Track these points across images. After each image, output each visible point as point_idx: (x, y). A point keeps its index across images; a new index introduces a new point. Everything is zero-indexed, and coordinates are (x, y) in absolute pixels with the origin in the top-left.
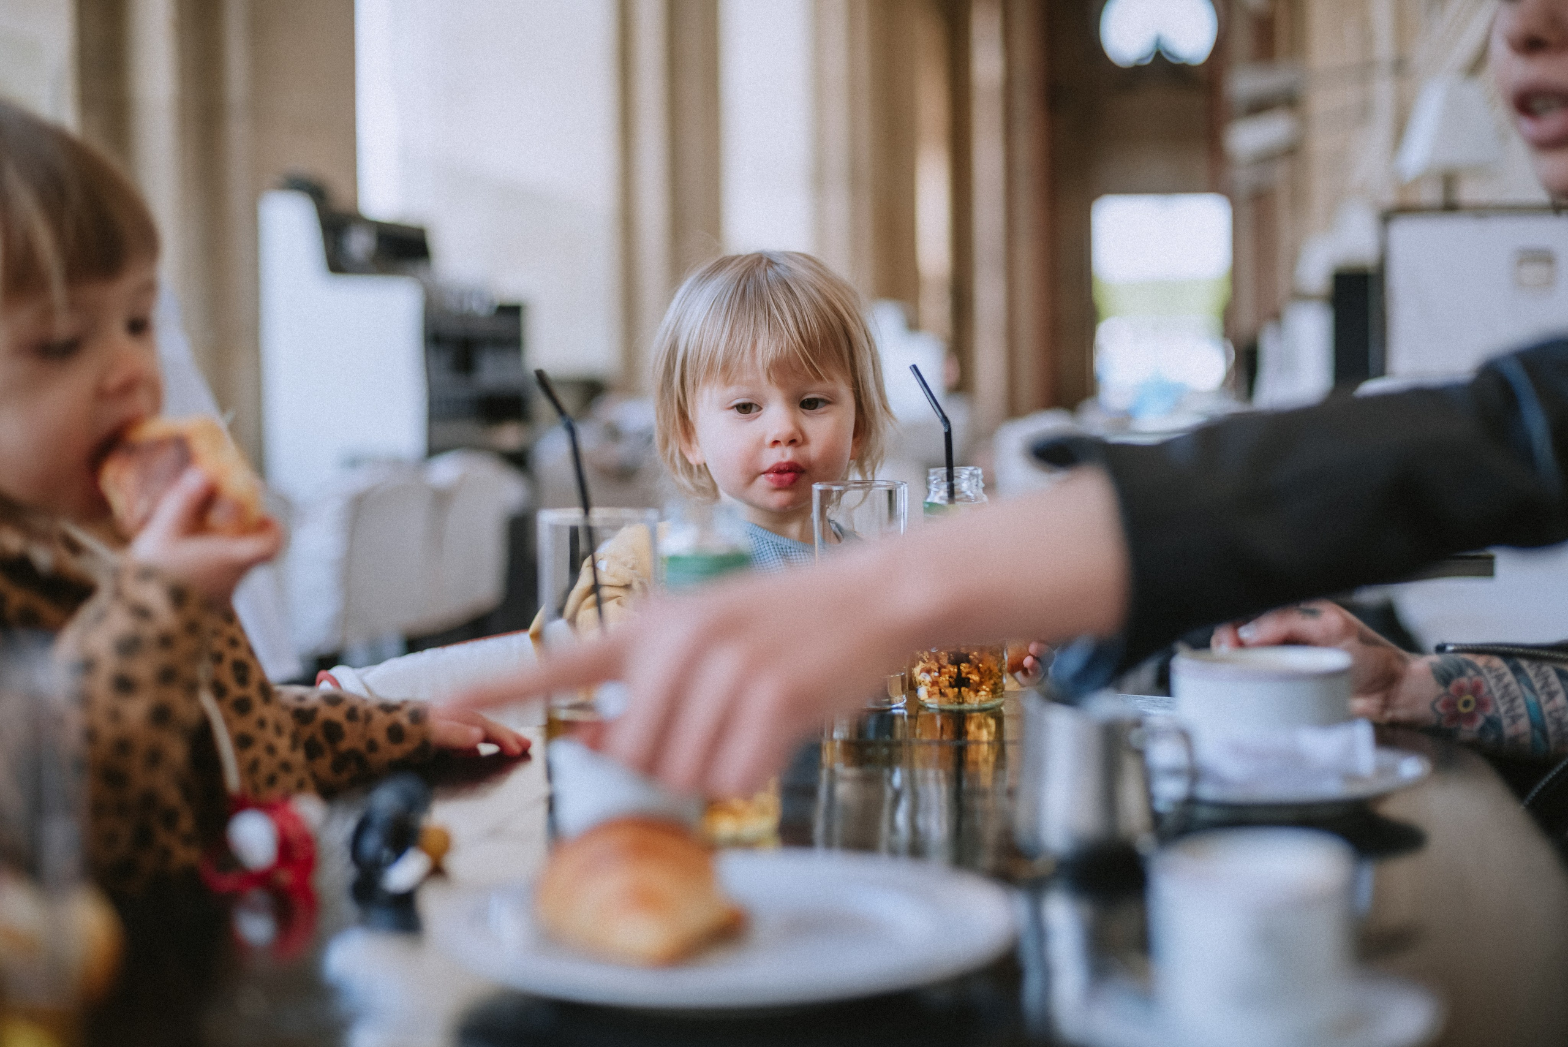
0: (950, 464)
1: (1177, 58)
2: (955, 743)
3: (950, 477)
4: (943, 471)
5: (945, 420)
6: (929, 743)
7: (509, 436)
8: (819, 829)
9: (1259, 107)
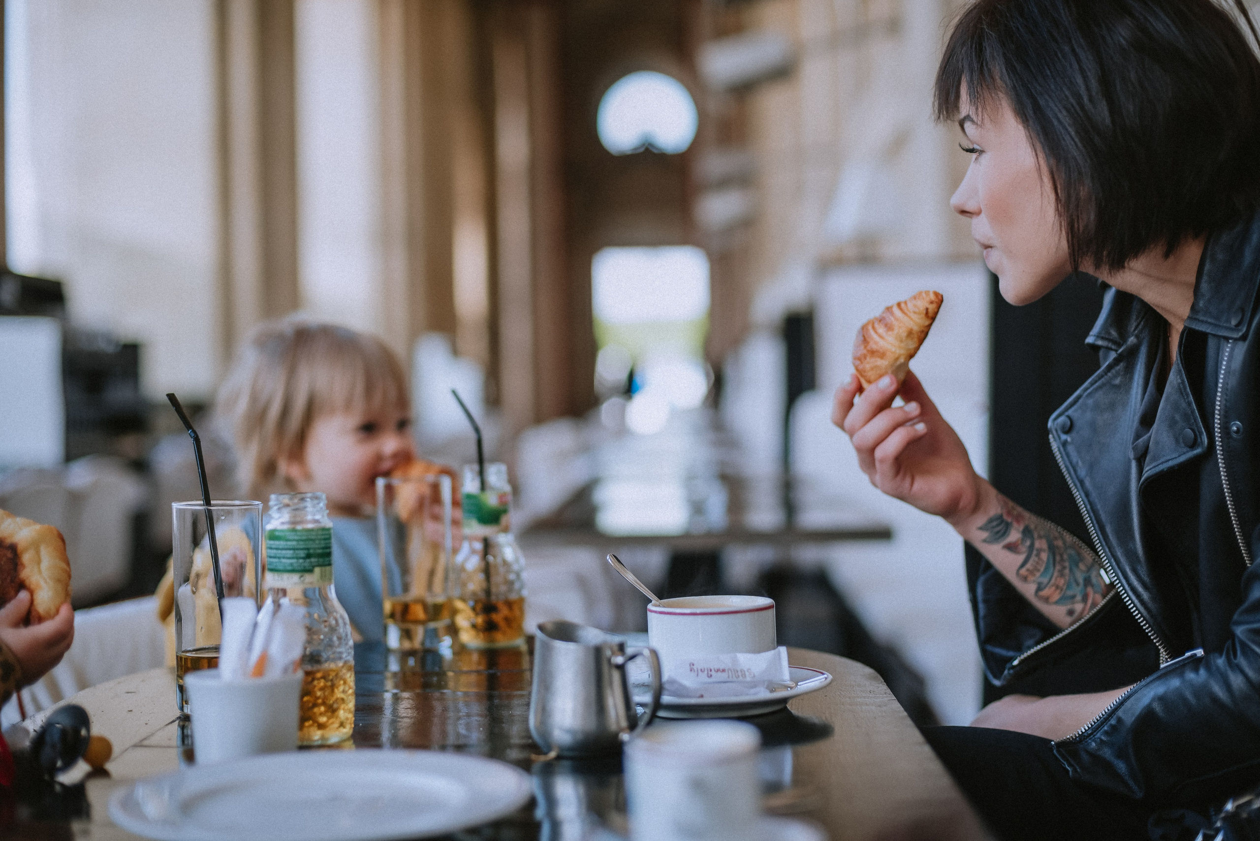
0: (481, 461)
1: (657, 149)
2: (487, 673)
3: (481, 473)
4: (476, 467)
5: (477, 430)
6: (469, 672)
7: (129, 444)
8: (386, 735)
9: (725, 183)
